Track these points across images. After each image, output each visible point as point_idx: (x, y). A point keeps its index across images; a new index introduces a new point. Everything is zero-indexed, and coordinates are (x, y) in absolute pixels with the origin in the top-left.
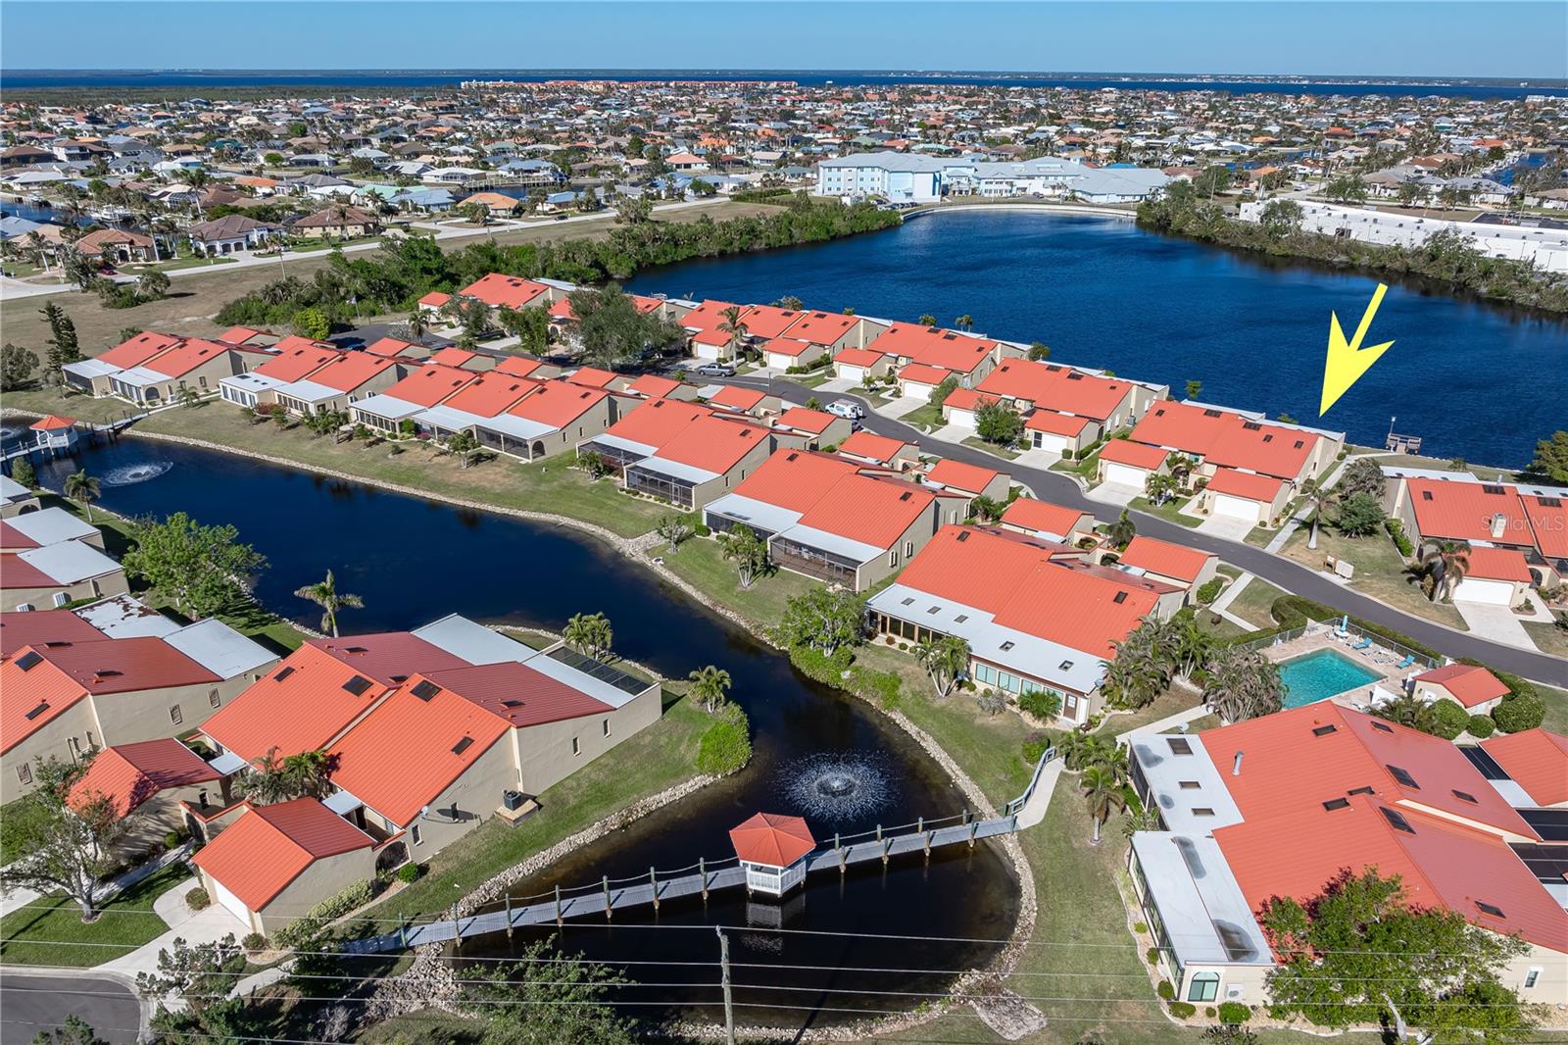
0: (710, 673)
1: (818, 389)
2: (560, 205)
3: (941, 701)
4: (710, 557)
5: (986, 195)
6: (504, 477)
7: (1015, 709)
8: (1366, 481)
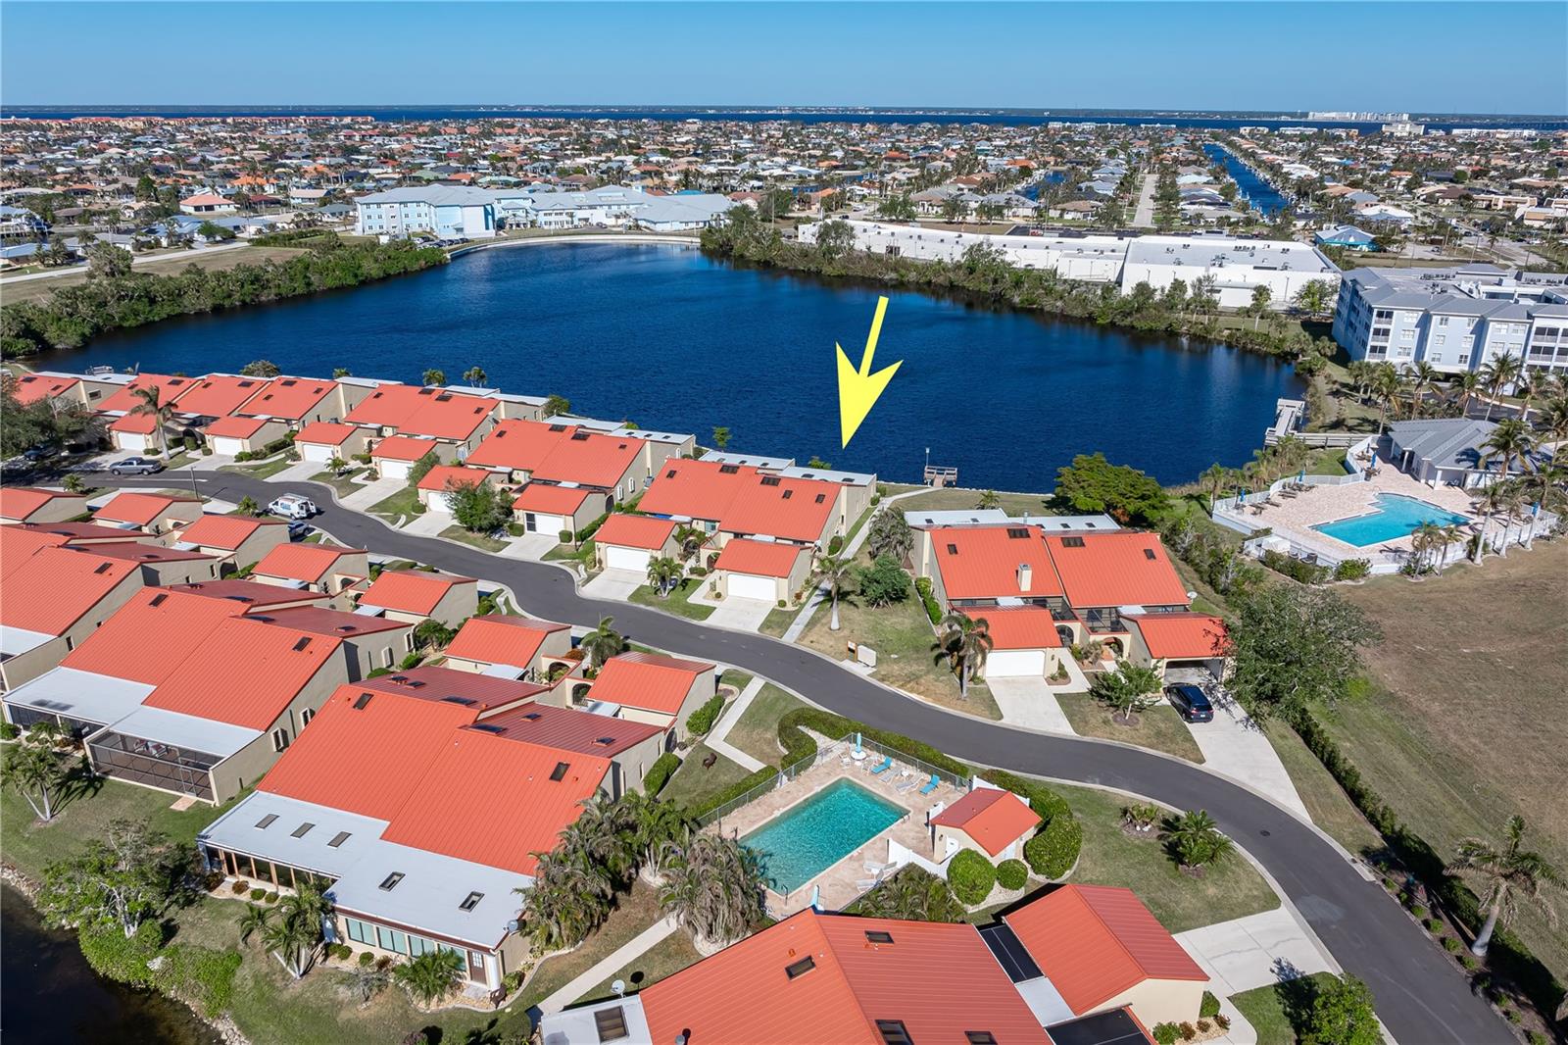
1: (270, 480)
3: (295, 986)
5: (546, 227)
7: (403, 984)
8: (892, 534)
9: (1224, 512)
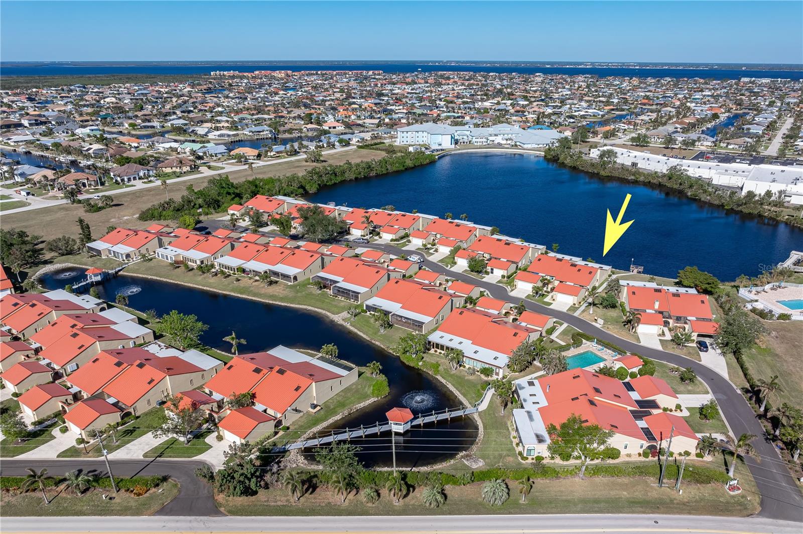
0: (374, 364)
1: (404, 249)
2: (278, 152)
3: (454, 372)
4: (368, 322)
5: (476, 144)
6: (283, 290)
7: (479, 374)
8: (614, 287)
9: (743, 292)
